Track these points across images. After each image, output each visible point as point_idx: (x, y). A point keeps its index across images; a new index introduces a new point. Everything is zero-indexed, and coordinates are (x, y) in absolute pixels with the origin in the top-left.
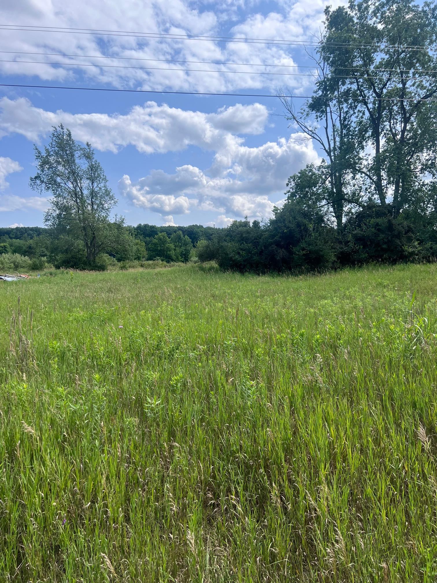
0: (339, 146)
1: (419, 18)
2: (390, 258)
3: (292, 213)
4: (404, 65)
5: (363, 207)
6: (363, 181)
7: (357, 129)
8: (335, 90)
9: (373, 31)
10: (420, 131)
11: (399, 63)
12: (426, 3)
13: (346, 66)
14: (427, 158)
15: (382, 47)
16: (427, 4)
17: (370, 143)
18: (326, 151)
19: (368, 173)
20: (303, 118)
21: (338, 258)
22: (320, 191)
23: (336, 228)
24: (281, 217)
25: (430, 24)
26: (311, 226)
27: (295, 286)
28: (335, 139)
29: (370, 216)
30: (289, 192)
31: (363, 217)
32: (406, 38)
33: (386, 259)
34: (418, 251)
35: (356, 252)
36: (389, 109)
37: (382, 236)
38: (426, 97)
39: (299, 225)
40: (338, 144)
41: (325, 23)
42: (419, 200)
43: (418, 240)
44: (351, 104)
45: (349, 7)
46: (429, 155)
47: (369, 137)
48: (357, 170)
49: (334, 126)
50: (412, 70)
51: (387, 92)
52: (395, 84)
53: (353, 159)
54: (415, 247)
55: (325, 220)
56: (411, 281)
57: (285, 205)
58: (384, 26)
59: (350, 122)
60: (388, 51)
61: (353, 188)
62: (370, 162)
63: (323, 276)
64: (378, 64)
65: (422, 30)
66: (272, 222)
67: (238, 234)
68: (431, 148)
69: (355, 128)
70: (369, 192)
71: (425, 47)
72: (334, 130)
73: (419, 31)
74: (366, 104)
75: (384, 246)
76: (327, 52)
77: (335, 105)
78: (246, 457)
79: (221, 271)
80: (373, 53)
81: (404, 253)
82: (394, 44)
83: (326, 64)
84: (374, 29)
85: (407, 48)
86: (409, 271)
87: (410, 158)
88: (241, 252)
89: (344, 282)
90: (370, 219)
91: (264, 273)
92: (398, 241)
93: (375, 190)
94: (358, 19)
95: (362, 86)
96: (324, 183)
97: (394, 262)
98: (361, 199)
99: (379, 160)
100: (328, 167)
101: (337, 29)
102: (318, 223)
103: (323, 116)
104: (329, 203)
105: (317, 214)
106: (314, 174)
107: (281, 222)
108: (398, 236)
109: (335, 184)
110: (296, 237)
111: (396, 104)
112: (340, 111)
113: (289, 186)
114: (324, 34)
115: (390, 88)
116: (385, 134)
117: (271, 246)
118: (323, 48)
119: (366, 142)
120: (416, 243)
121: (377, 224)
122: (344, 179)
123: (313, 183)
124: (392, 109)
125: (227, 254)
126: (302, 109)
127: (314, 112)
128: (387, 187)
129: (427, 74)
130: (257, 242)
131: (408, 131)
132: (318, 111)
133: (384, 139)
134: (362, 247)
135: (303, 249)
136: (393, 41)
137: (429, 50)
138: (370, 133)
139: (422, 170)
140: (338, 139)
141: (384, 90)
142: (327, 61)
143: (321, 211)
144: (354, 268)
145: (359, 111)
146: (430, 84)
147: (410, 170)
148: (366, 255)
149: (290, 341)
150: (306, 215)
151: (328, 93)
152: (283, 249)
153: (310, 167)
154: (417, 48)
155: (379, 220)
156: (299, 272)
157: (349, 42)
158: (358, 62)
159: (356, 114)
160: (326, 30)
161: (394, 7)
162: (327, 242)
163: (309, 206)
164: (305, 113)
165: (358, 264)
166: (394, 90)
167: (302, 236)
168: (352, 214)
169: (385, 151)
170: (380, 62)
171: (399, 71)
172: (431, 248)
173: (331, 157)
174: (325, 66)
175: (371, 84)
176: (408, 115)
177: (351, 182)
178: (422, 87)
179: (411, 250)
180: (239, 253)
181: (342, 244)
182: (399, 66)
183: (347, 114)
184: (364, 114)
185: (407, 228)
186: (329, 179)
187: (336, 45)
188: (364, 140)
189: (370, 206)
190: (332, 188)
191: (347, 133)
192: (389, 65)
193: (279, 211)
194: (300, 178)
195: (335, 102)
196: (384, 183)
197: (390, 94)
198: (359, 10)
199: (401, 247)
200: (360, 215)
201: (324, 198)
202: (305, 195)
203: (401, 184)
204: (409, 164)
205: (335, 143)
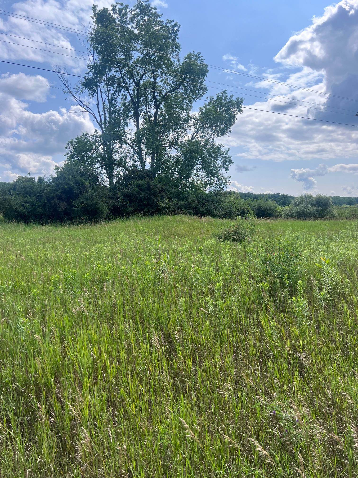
0: (109, 120)
1: (164, 31)
2: (149, 212)
3: (71, 172)
4: (154, 65)
5: (129, 171)
6: (128, 150)
7: (122, 109)
8: (103, 75)
9: (131, 34)
10: (167, 117)
11: (150, 62)
12: (168, 20)
13: (111, 57)
14: (173, 137)
15: (138, 48)
16: (169, 22)
17: (132, 121)
18: (99, 123)
19: (132, 145)
20: (78, 93)
21: (111, 211)
22: (94, 155)
23: (108, 186)
24: (62, 175)
25: (171, 37)
26: (88, 184)
27: (75, 233)
28: (105, 114)
29: (133, 178)
30: (68, 154)
31: (129, 179)
32: (155, 45)
33: (147, 212)
34: (169, 206)
35: (125, 206)
36: (145, 96)
37: (143, 194)
38: (170, 91)
39: (77, 183)
40: (107, 119)
41: (93, 18)
42: (169, 168)
43: (168, 198)
44: (116, 88)
45: (112, 10)
46: (174, 135)
47: (131, 116)
48: (123, 141)
49: (104, 103)
50: (160, 70)
51: (143, 84)
52: (147, 78)
53: (119, 132)
54: (166, 203)
55: (99, 179)
56: (164, 229)
57: (65, 165)
58: (138, 31)
59: (116, 103)
60: (143, 51)
61: (121, 155)
62: (133, 136)
63: (99, 225)
64: (136, 60)
65: (166, 41)
66: (54, 179)
67: (22, 188)
68: (175, 130)
69: (120, 108)
70: (133, 160)
71: (168, 54)
72: (104, 107)
73: (164, 41)
74: (128, 90)
75: (145, 202)
76: (96, 42)
77: (104, 87)
78: (18, 386)
79: (5, 221)
80: (131, 51)
81: (159, 207)
82: (146, 47)
83: (95, 52)
84: (132, 32)
85: (156, 52)
86: (163, 221)
87: (161, 136)
88: (25, 204)
89: (115, 230)
90: (134, 180)
91: (47, 223)
92: (155, 199)
93: (137, 158)
94: (119, 21)
95: (124, 75)
96: (98, 149)
97: (152, 214)
98: (127, 164)
99: (139, 135)
100: (100, 137)
101: (103, 25)
102: (93, 182)
103: (94, 94)
104: (102, 166)
105: (92, 174)
106: (88, 141)
107: (62, 180)
108: (155, 195)
109: (106, 151)
110: (75, 193)
111: (150, 94)
112: (108, 92)
113: (68, 149)
114: (93, 27)
115: (145, 81)
116: (143, 115)
117: (53, 199)
118: (92, 39)
119: (129, 120)
120: (167, 200)
121: (139, 185)
122: (114, 148)
123: (88, 149)
124: (147, 97)
125: (11, 206)
126: (77, 86)
127: (87, 90)
128: (145, 157)
129: (170, 74)
130: (41, 196)
131: (159, 115)
132: (90, 89)
133: (143, 119)
134: (129, 202)
135: (82, 203)
136: (146, 44)
137: (171, 57)
138: (132, 113)
139: (170, 146)
140: (107, 115)
141: (141, 81)
142: (96, 50)
143: (96, 172)
144: (123, 219)
145: (122, 94)
146: (173, 83)
147: (161, 145)
148: (132, 208)
149: (64, 280)
150: (83, 175)
151: (98, 76)
152: (64, 203)
153: (86, 135)
154: (163, 54)
155: (141, 182)
156: (79, 222)
157: (112, 38)
158: (120, 56)
159: (121, 97)
160: (95, 24)
161: (146, 18)
162: (101, 198)
163: (86, 167)
164: (80, 90)
165: (126, 216)
166: (148, 83)
167: (80, 192)
168: (121, 176)
169: (143, 129)
170: (137, 59)
171: (151, 69)
172: (177, 204)
173: (102, 128)
174: (95, 54)
175: (132, 75)
176: (158, 103)
177: (119, 151)
178: (168, 84)
179: (163, 205)
180: (23, 205)
181: (113, 199)
182: (151, 65)
183: (113, 96)
184: (126, 97)
185: (160, 189)
186: (102, 146)
187: (103, 38)
188: (128, 118)
189: (134, 170)
190: (104, 154)
191: (114, 111)
192: (144, 62)
193: (60, 170)
194: (77, 143)
195: (103, 84)
196: (144, 153)
197: (145, 85)
198: (120, 14)
199: (157, 203)
200: (126, 177)
201: (98, 162)
202: (82, 158)
203: (155, 155)
204: (160, 140)
205: (105, 117)
